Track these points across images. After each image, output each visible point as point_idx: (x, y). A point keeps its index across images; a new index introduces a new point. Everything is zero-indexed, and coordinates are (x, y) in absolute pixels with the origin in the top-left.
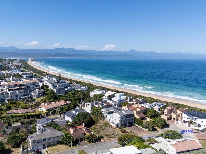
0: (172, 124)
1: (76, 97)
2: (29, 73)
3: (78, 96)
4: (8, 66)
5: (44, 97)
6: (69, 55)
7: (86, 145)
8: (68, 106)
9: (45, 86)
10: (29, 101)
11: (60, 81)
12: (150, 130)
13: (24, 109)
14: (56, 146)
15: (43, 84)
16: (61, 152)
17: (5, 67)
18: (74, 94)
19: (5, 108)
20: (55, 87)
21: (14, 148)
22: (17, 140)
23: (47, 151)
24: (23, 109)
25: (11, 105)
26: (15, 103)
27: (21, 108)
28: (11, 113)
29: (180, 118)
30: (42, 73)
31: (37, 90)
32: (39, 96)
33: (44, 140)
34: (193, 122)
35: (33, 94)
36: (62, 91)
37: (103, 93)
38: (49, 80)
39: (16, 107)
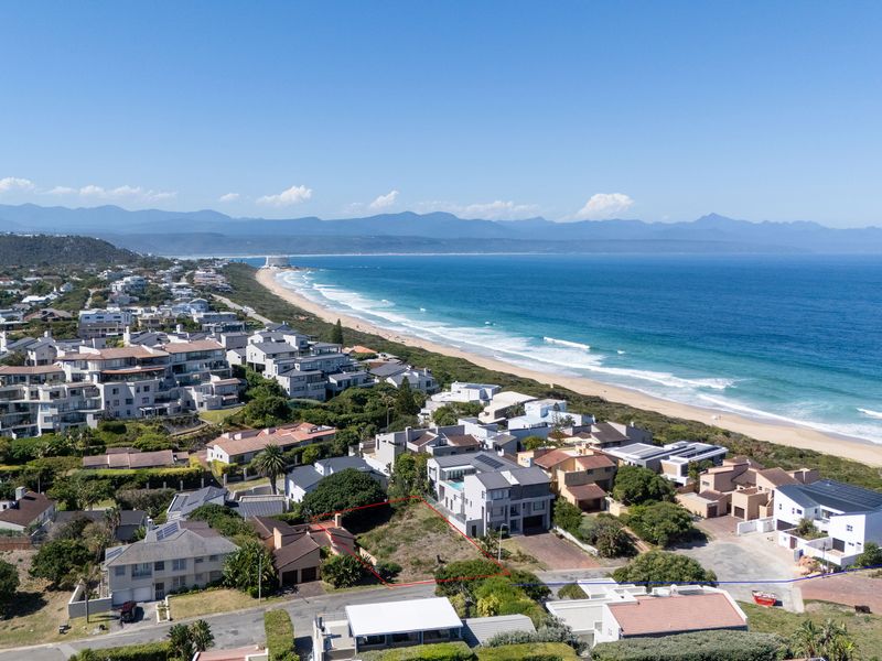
0: (721, 533)
1: (368, 413)
2: (229, 316)
3: (374, 409)
4: (169, 288)
5: (240, 408)
6: (433, 243)
7: (319, 594)
8: (321, 447)
9: (251, 364)
10: (174, 423)
11: (310, 345)
12: (606, 553)
13: (151, 451)
14: (204, 593)
15: (244, 358)
16: (215, 615)
17: (154, 293)
18: (360, 400)
19: (79, 445)
20: (285, 370)
21: (53, 593)
22: (64, 562)
23: (162, 610)
24: (146, 450)
25: (103, 436)
26: (121, 430)
27: (139, 447)
28: (95, 467)
29: (763, 510)
30: (292, 315)
31: (215, 379)
32: (220, 403)
33: (160, 566)
34: (816, 529)
35: (195, 395)
36: (315, 388)
37: (484, 397)
38: (269, 343)
39: (124, 444)
